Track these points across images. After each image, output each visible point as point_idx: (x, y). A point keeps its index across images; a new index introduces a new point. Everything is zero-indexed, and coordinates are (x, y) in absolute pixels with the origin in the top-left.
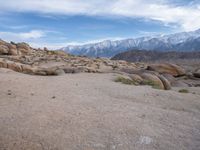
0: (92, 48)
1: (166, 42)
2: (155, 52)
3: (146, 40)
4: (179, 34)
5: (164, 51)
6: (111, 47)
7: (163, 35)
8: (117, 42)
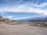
0: (23, 19)
1: (41, 18)
2: (38, 20)
3: (36, 17)
4: (44, 16)
5: (40, 20)
6: (28, 19)
7: (40, 16)
8: (29, 18)
